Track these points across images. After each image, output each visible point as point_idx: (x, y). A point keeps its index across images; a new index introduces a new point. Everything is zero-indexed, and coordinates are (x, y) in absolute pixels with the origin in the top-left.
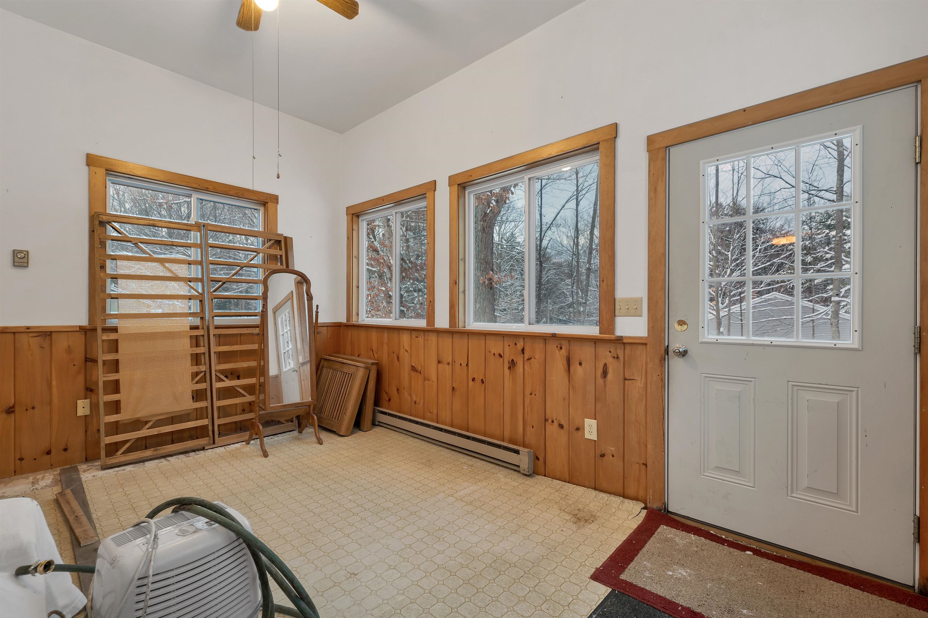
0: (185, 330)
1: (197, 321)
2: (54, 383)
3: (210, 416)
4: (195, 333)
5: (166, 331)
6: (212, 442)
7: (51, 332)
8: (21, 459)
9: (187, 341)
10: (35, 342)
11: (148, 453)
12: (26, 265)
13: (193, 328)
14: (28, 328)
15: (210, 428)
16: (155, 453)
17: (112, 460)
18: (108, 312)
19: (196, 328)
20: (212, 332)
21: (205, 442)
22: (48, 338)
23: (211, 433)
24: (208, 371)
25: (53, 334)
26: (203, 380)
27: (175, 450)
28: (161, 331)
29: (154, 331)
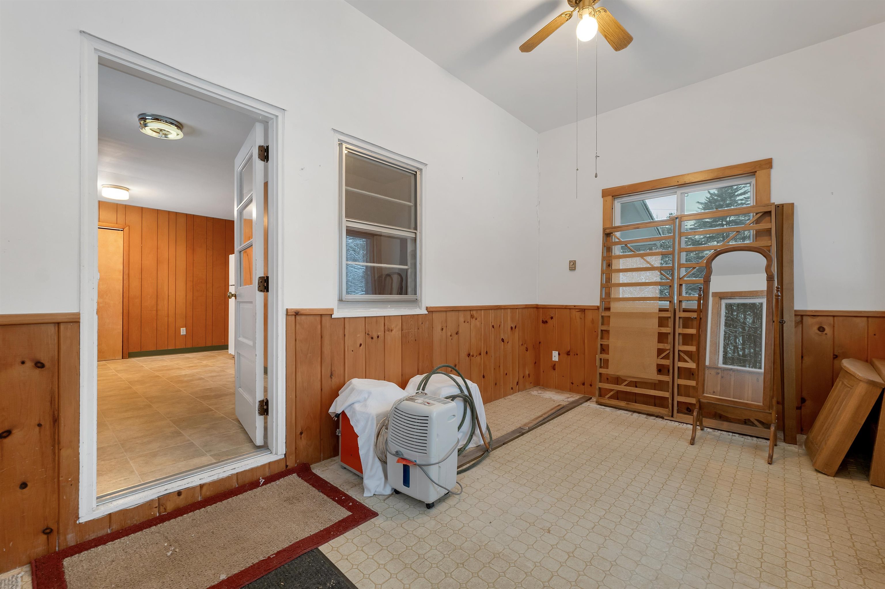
0: (655, 312)
1: (666, 304)
2: (586, 341)
3: (670, 390)
4: (664, 314)
5: (641, 311)
6: (671, 414)
7: (585, 309)
8: (572, 383)
9: (656, 321)
10: (578, 314)
11: (623, 404)
12: (574, 269)
13: (661, 310)
14: (575, 306)
15: (670, 401)
16: (627, 406)
17: (602, 400)
18: (612, 296)
19: (666, 310)
20: (679, 314)
21: (665, 413)
22: (584, 312)
23: (670, 406)
24: (672, 349)
25: (586, 310)
26: (667, 357)
27: (640, 410)
28: (637, 311)
29: (632, 311)
